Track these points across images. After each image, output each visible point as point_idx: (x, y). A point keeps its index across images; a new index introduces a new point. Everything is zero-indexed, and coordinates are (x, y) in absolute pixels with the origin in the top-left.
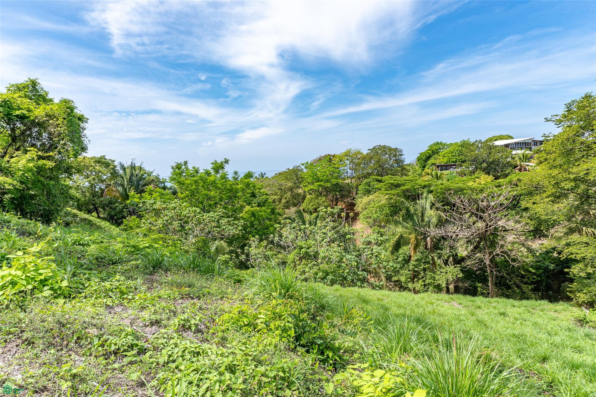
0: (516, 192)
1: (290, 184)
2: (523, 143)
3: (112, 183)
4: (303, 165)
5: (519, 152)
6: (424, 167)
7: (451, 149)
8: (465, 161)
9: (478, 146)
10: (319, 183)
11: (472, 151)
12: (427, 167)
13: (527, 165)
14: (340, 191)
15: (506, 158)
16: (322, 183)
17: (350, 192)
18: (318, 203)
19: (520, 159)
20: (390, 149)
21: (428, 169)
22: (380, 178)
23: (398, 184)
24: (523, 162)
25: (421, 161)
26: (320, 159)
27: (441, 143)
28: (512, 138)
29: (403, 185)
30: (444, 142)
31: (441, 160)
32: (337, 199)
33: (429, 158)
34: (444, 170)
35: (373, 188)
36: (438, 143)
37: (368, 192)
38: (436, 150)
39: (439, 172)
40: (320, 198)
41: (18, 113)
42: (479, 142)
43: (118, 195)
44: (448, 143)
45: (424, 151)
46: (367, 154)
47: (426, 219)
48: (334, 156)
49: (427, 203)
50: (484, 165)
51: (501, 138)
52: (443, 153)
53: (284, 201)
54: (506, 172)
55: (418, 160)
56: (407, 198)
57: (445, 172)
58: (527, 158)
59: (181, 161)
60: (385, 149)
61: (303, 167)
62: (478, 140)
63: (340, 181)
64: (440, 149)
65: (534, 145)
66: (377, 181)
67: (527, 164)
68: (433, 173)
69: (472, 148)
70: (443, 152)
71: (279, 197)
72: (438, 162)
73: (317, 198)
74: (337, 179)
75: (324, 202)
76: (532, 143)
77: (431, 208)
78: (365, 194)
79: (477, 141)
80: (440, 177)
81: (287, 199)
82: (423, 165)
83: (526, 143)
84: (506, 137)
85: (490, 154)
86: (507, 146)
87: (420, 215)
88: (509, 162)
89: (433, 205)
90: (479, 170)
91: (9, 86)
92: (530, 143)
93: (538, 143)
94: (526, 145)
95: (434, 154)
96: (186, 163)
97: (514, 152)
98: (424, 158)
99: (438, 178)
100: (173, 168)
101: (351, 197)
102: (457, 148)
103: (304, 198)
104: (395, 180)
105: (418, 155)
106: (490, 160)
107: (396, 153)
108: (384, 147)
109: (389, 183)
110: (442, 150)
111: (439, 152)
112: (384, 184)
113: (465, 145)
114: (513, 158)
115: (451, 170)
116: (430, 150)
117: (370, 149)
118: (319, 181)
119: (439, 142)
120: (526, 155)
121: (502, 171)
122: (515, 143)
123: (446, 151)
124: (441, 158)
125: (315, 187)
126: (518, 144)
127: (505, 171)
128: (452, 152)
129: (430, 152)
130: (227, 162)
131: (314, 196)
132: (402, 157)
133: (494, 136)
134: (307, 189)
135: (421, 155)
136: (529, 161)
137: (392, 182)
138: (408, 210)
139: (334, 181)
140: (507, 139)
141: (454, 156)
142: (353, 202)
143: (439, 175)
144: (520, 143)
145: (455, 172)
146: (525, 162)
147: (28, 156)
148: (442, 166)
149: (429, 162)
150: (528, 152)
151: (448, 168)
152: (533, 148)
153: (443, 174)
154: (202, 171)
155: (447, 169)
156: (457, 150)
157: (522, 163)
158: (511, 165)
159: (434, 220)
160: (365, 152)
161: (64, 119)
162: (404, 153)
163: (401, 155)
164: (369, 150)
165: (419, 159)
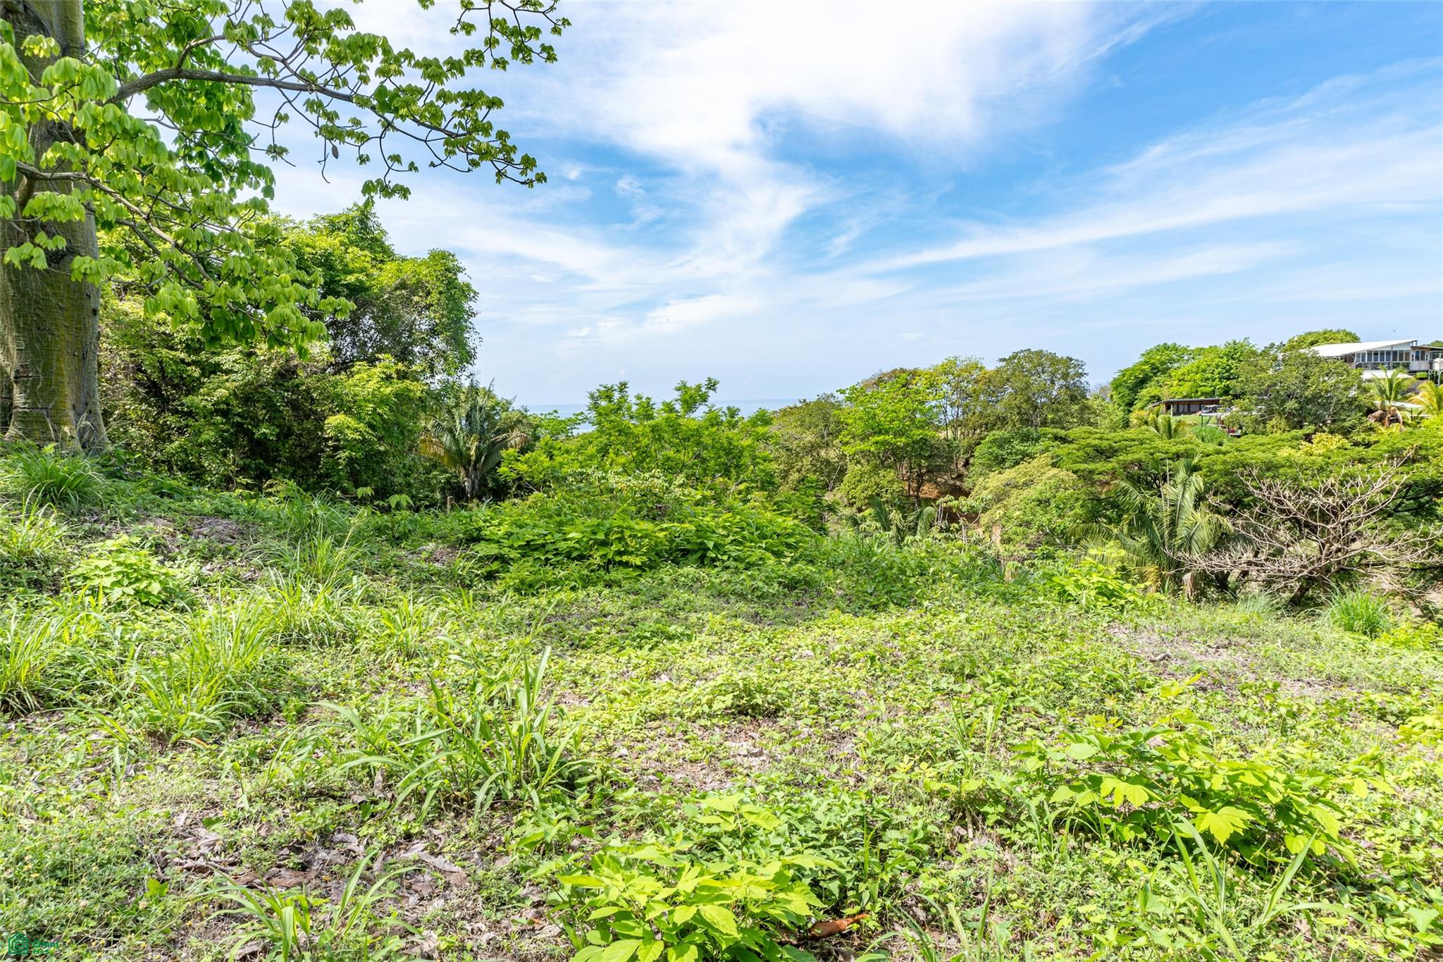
0: (1406, 477)
1: (809, 437)
2: (1388, 353)
3: (429, 427)
4: (842, 392)
5: (1380, 374)
6: (1131, 404)
7: (1201, 361)
8: (1244, 393)
9: (1275, 359)
10: (881, 438)
11: (1263, 370)
12: (1139, 405)
13: (1400, 409)
14: (930, 456)
15: (1346, 389)
16: (889, 438)
17: (950, 459)
18: (877, 484)
19: (1382, 392)
20: (1054, 359)
21: (1142, 408)
22: (1062, 433)
23: (1111, 447)
24: (1389, 399)
25: (1121, 389)
26: (880, 381)
27: (1175, 348)
28: (1355, 339)
29: (1125, 450)
30: (1182, 343)
31: (1172, 389)
32: (920, 475)
33: (1142, 382)
34: (1185, 413)
35: (1011, 453)
36: (1166, 347)
37: (999, 462)
38: (1163, 363)
39: (1174, 420)
40: (882, 473)
41: (351, 279)
42: (1279, 348)
43: (441, 452)
44: (1192, 348)
45: (1130, 366)
46: (998, 371)
47: (1182, 532)
48: (914, 374)
49: (1187, 495)
50: (1291, 405)
51: (1328, 337)
52: (1180, 372)
53: (795, 476)
54: (1347, 424)
55: (1116, 388)
56: (1136, 481)
57: (1188, 419)
58: (1401, 392)
59: (614, 382)
60: (1040, 360)
61: (841, 397)
62: (1277, 343)
63: (931, 433)
64: (1172, 361)
65: (1417, 358)
66: (1056, 438)
67: (1399, 404)
68: (1160, 420)
69: (1262, 363)
70: (1179, 369)
71: (782, 467)
72: (1166, 394)
73: (875, 470)
74: (922, 427)
75: (892, 482)
76: (1413, 353)
77: (1196, 507)
78: (990, 467)
79: (1272, 345)
80: (1176, 431)
81: (803, 472)
82: (1126, 400)
83: (1395, 353)
84: (1339, 336)
85: (1306, 377)
86: (1348, 359)
87: (1166, 521)
88: (1355, 399)
89: (1200, 498)
90: (1277, 416)
91: (314, 219)
92: (1408, 354)
93: (1428, 354)
94: (1395, 359)
95: (1155, 374)
96: (623, 386)
97: (1367, 375)
98: (1131, 381)
99: (1170, 432)
100: (592, 396)
101: (951, 471)
102: (1217, 360)
103: (843, 471)
104: (1101, 439)
105: (1116, 376)
106: (1307, 393)
107: (1067, 369)
108: (1040, 354)
109: (1089, 445)
110: (1176, 365)
111: (1168, 369)
112: (1074, 446)
113: (1235, 353)
114: (1366, 390)
115: (1203, 413)
116: (1146, 363)
117: (1005, 360)
118: (880, 433)
119: (1169, 343)
120: (1399, 384)
121: (1334, 421)
122: (1370, 353)
123: (1188, 367)
124: (1175, 383)
125: (870, 446)
126: (1376, 354)
127: (1344, 420)
128: (1204, 371)
129: (1146, 367)
130: (712, 385)
131: (867, 468)
132: (1083, 379)
133: (1310, 333)
134: (848, 450)
135: (1124, 375)
136: (1405, 399)
137: (1097, 442)
138: (1141, 510)
139: (917, 434)
140: (1342, 341)
141: (1207, 379)
142: (958, 483)
143: (1173, 427)
144: (1382, 353)
145: (1213, 420)
146: (1396, 399)
147: (377, 371)
148: (1178, 403)
149: (1144, 392)
150: (1401, 376)
151: (1193, 408)
152: (1415, 365)
153: (1184, 424)
154: (658, 406)
155: (1189, 412)
156: (1217, 366)
157: (1387, 403)
158: (1359, 408)
159: (1204, 534)
160: (991, 365)
161: (440, 293)
162: (1086, 369)
163: (1081, 375)
164: (1001, 360)
165: (1117, 385)
